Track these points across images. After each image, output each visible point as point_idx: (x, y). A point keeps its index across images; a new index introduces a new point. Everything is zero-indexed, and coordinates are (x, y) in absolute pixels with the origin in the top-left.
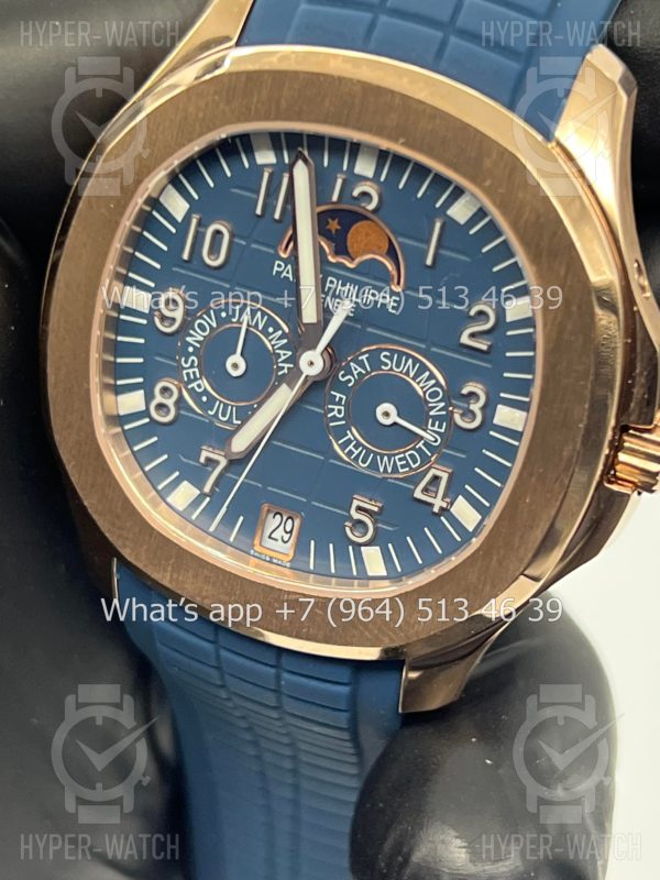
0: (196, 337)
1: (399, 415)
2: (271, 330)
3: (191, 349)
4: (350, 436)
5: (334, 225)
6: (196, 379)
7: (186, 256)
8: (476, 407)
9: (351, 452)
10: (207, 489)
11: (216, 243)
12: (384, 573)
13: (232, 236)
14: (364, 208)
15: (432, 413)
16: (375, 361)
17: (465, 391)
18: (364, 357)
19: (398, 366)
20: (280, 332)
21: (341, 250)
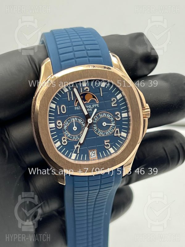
0: (65, 127)
1: (107, 123)
2: (78, 120)
3: (65, 130)
4: (99, 131)
5: (82, 97)
6: (68, 135)
7: (59, 114)
8: (119, 116)
9: (100, 134)
10: (78, 153)
11: (63, 109)
12: (114, 152)
13: (66, 106)
14: (87, 92)
15: (112, 120)
16: (99, 117)
17: (116, 114)
18: (96, 117)
19: (103, 115)
20: (80, 119)
21: (85, 101)
